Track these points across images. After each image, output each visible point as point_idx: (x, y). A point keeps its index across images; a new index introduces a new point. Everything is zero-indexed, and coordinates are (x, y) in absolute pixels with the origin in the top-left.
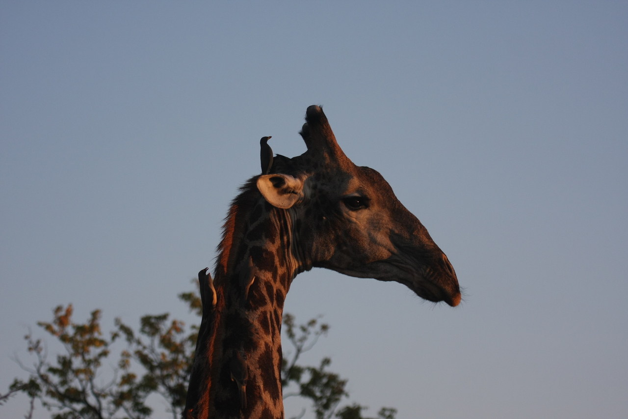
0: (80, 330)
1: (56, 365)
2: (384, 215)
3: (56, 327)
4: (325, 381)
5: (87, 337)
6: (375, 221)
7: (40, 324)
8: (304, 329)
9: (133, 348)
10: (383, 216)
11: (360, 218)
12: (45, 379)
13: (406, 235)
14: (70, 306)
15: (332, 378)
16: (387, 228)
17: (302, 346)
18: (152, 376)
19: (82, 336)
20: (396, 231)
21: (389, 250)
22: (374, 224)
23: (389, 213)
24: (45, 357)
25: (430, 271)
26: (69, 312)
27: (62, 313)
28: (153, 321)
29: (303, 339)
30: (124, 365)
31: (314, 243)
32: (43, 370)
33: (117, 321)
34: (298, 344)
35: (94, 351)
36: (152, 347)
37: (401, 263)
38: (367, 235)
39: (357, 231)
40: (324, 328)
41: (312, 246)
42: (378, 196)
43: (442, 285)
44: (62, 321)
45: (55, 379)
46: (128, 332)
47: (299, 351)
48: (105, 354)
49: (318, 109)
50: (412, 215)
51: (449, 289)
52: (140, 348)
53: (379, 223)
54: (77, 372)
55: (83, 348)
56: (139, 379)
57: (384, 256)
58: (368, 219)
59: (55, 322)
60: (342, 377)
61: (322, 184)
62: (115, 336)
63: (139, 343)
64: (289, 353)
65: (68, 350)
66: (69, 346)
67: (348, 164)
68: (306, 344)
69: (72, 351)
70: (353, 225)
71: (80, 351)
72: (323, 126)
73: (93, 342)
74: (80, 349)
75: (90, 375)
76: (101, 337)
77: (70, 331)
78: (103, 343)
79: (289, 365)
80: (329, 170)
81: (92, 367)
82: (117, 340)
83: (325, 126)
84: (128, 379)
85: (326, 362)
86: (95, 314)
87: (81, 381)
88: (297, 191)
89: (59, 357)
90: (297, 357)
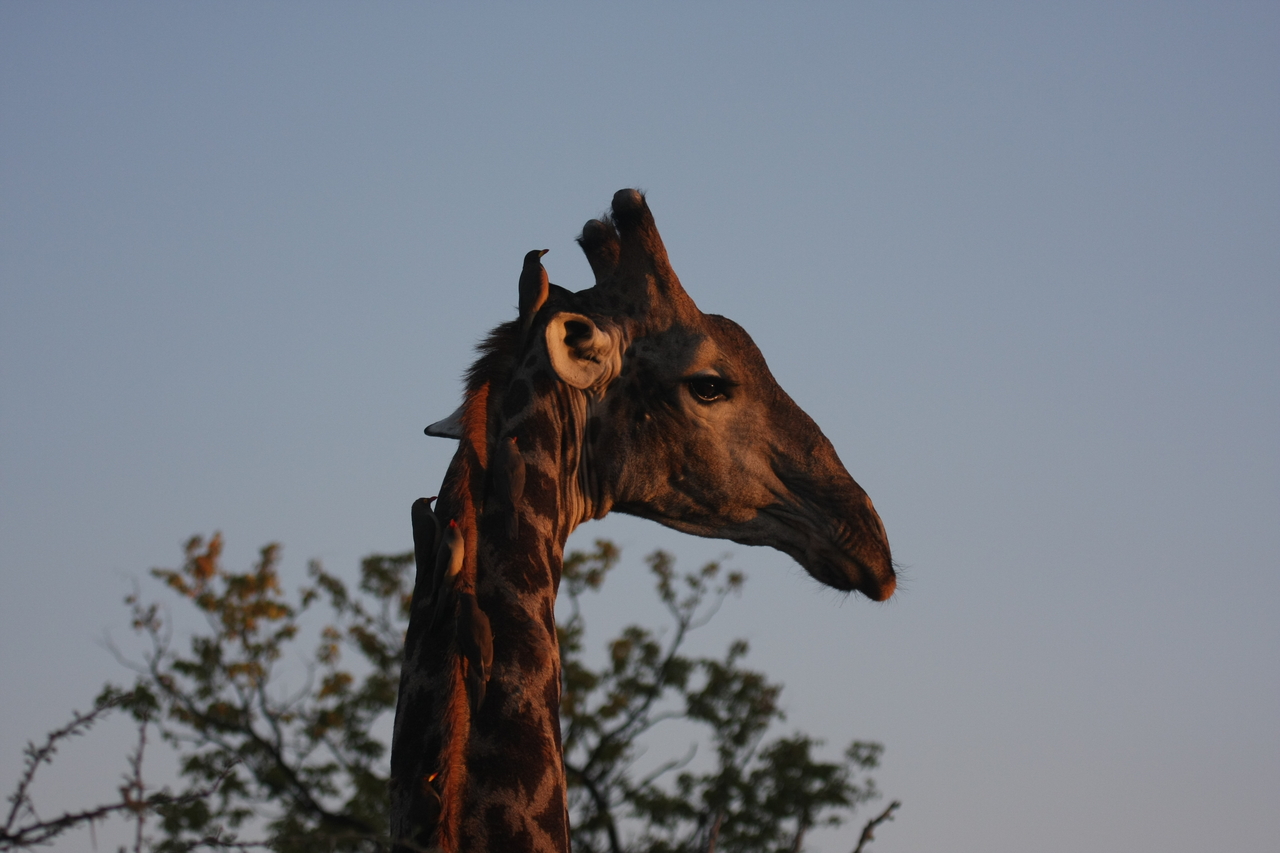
0: (239, 584)
1: (189, 655)
2: (758, 415)
3: (189, 580)
4: (736, 687)
5: (252, 599)
6: (742, 426)
7: (156, 573)
8: (693, 582)
9: (345, 622)
10: (756, 417)
11: (716, 418)
12: (167, 684)
13: (798, 456)
14: (218, 535)
15: (752, 681)
16: (762, 439)
17: (689, 617)
18: (384, 677)
19: (241, 596)
20: (781, 448)
21: (766, 485)
22: (740, 432)
23: (765, 410)
24: (167, 639)
25: (845, 531)
26: (215, 548)
27: (202, 551)
28: (386, 566)
29: (691, 603)
30: (327, 655)
31: (625, 467)
32: (163, 667)
33: (314, 567)
34: (683, 612)
35: (266, 628)
36: (383, 619)
37: (787, 511)
38: (728, 454)
39: (709, 444)
40: (735, 579)
41: (621, 470)
42: (747, 376)
43: (866, 559)
44: (202, 567)
45: (187, 685)
46: (336, 589)
47: (684, 626)
48: (288, 633)
49: (638, 197)
50: (806, 416)
51: (876, 568)
52: (360, 621)
53: (748, 430)
54: (232, 671)
55: (244, 620)
56: (357, 686)
57: (756, 496)
58: (729, 421)
59: (187, 569)
60: (771, 680)
61: (645, 349)
62: (309, 597)
63: (358, 610)
64: (664, 630)
65: (213, 626)
66: (217, 617)
67: (692, 310)
68: (698, 613)
69: (221, 628)
70: (703, 432)
71: (239, 627)
72: (647, 232)
73: (263, 609)
74: (237, 623)
75: (260, 678)
76: (280, 600)
77: (218, 587)
78: (284, 610)
79: (663, 655)
80: (657, 321)
81: (263, 661)
82: (314, 604)
83: (650, 233)
84: (336, 684)
85: (740, 648)
86: (268, 553)
87: (240, 688)
88: (600, 357)
89: (196, 640)
90: (679, 639)
